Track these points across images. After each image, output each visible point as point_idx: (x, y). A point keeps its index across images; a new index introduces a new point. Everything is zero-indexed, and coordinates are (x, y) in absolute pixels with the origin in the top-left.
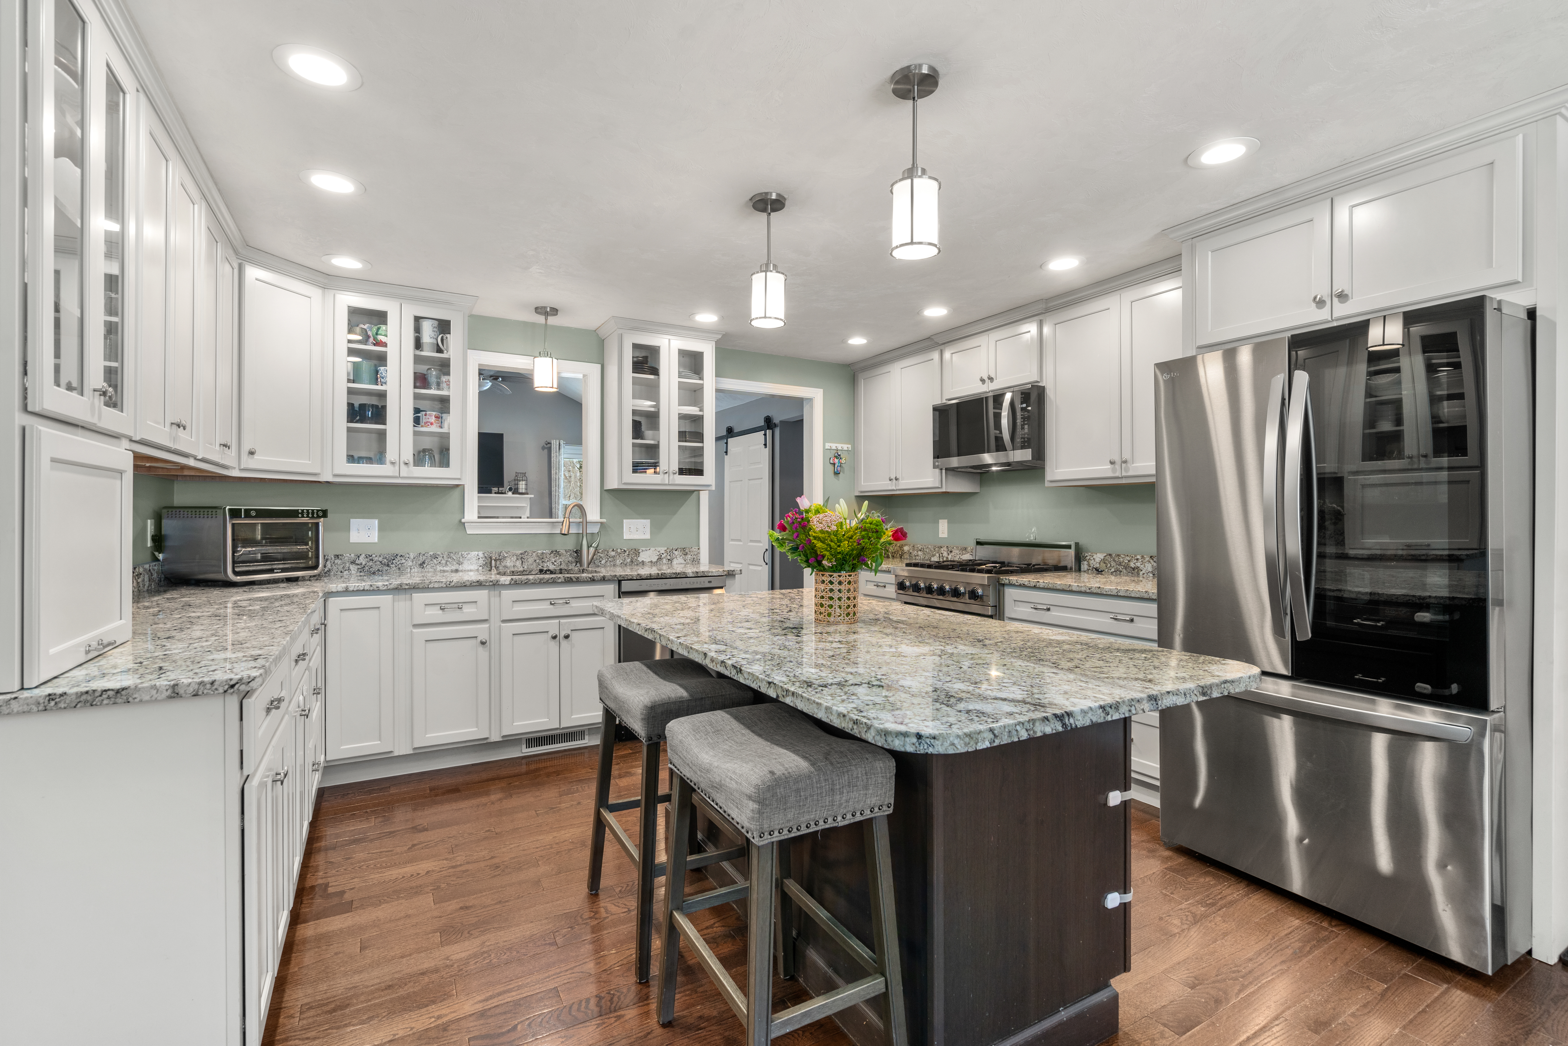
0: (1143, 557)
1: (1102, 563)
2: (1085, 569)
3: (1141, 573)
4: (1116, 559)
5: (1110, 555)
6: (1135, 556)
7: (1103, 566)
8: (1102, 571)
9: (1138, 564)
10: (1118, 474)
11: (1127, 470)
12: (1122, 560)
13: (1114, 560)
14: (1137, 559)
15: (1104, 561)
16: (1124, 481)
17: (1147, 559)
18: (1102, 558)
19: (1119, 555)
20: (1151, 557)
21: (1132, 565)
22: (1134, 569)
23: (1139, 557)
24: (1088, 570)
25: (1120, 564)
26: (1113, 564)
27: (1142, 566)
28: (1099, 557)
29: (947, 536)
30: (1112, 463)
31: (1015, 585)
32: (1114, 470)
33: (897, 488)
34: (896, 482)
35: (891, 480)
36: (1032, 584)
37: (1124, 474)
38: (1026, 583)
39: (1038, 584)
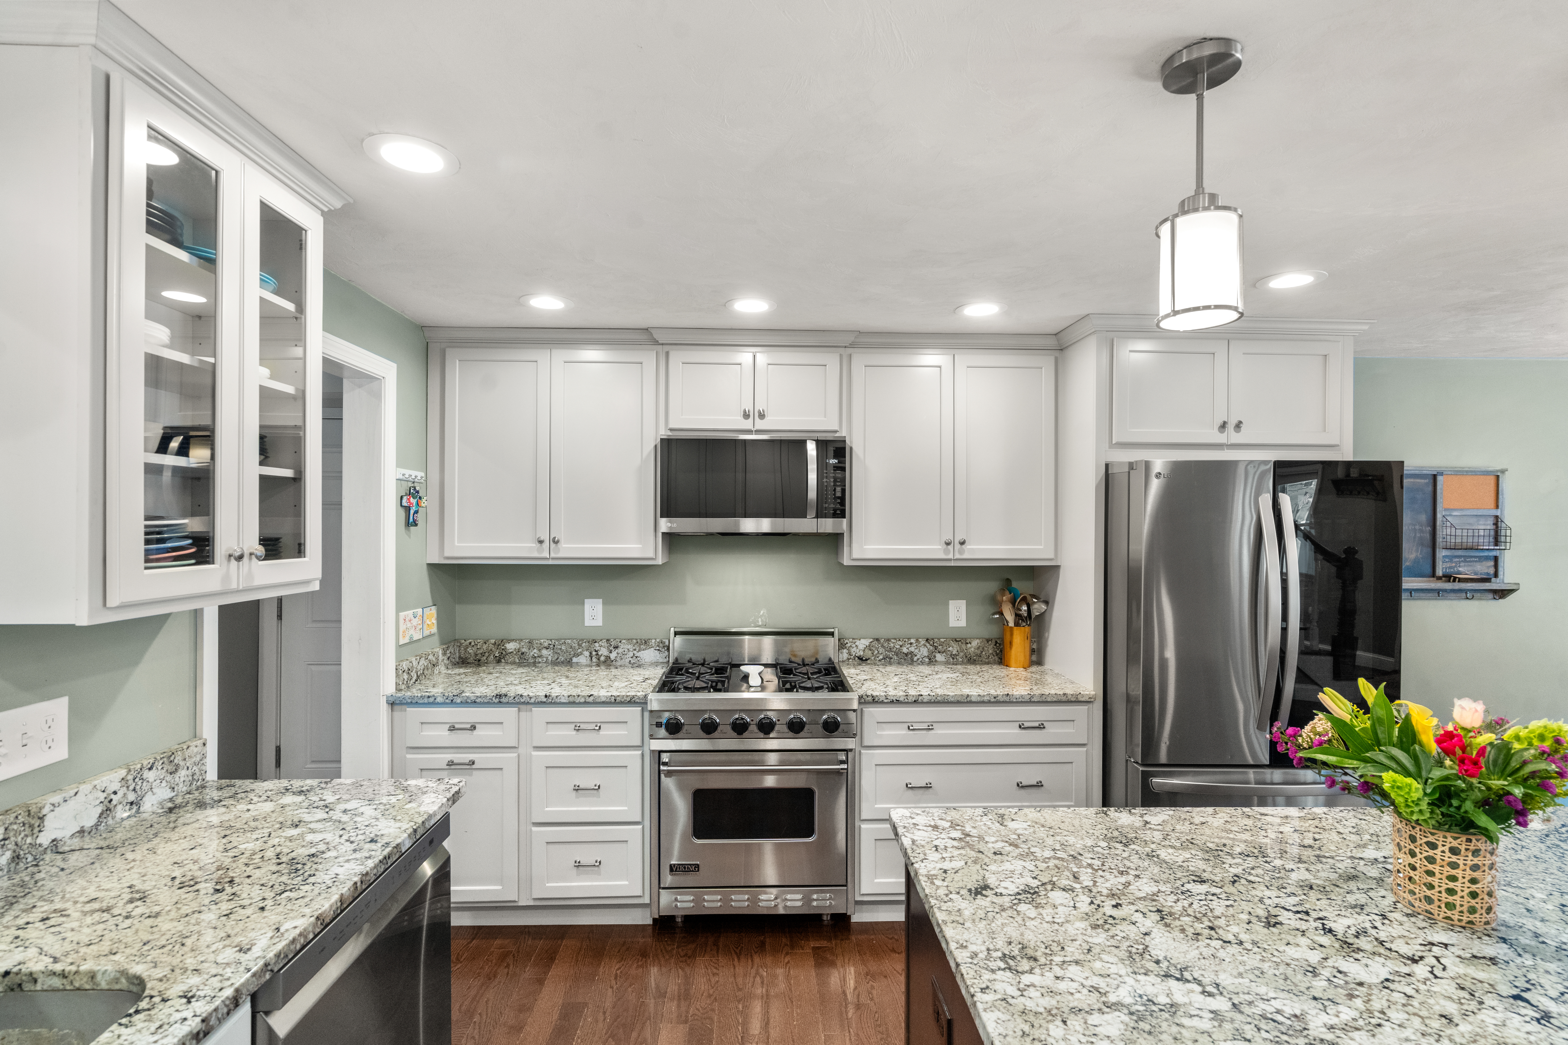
0: (917, 640)
1: (867, 650)
2: (845, 659)
3: (915, 659)
4: (886, 645)
5: (877, 640)
6: (909, 639)
7: (868, 654)
8: (866, 660)
9: (912, 649)
10: (951, 556)
11: (961, 552)
12: (892, 645)
13: (883, 646)
14: (911, 644)
15: (869, 647)
16: (952, 564)
17: (923, 642)
18: (868, 644)
19: (888, 640)
20: (927, 640)
21: (905, 650)
22: (906, 655)
23: (913, 641)
24: (848, 659)
25: (890, 650)
26: (881, 650)
27: (917, 651)
28: (863, 643)
29: (601, 624)
30: (948, 544)
31: (882, 702)
32: (946, 552)
33: (553, 555)
34: (553, 546)
35: (541, 542)
36: (911, 699)
37: (957, 556)
38: (901, 699)
39: (920, 698)
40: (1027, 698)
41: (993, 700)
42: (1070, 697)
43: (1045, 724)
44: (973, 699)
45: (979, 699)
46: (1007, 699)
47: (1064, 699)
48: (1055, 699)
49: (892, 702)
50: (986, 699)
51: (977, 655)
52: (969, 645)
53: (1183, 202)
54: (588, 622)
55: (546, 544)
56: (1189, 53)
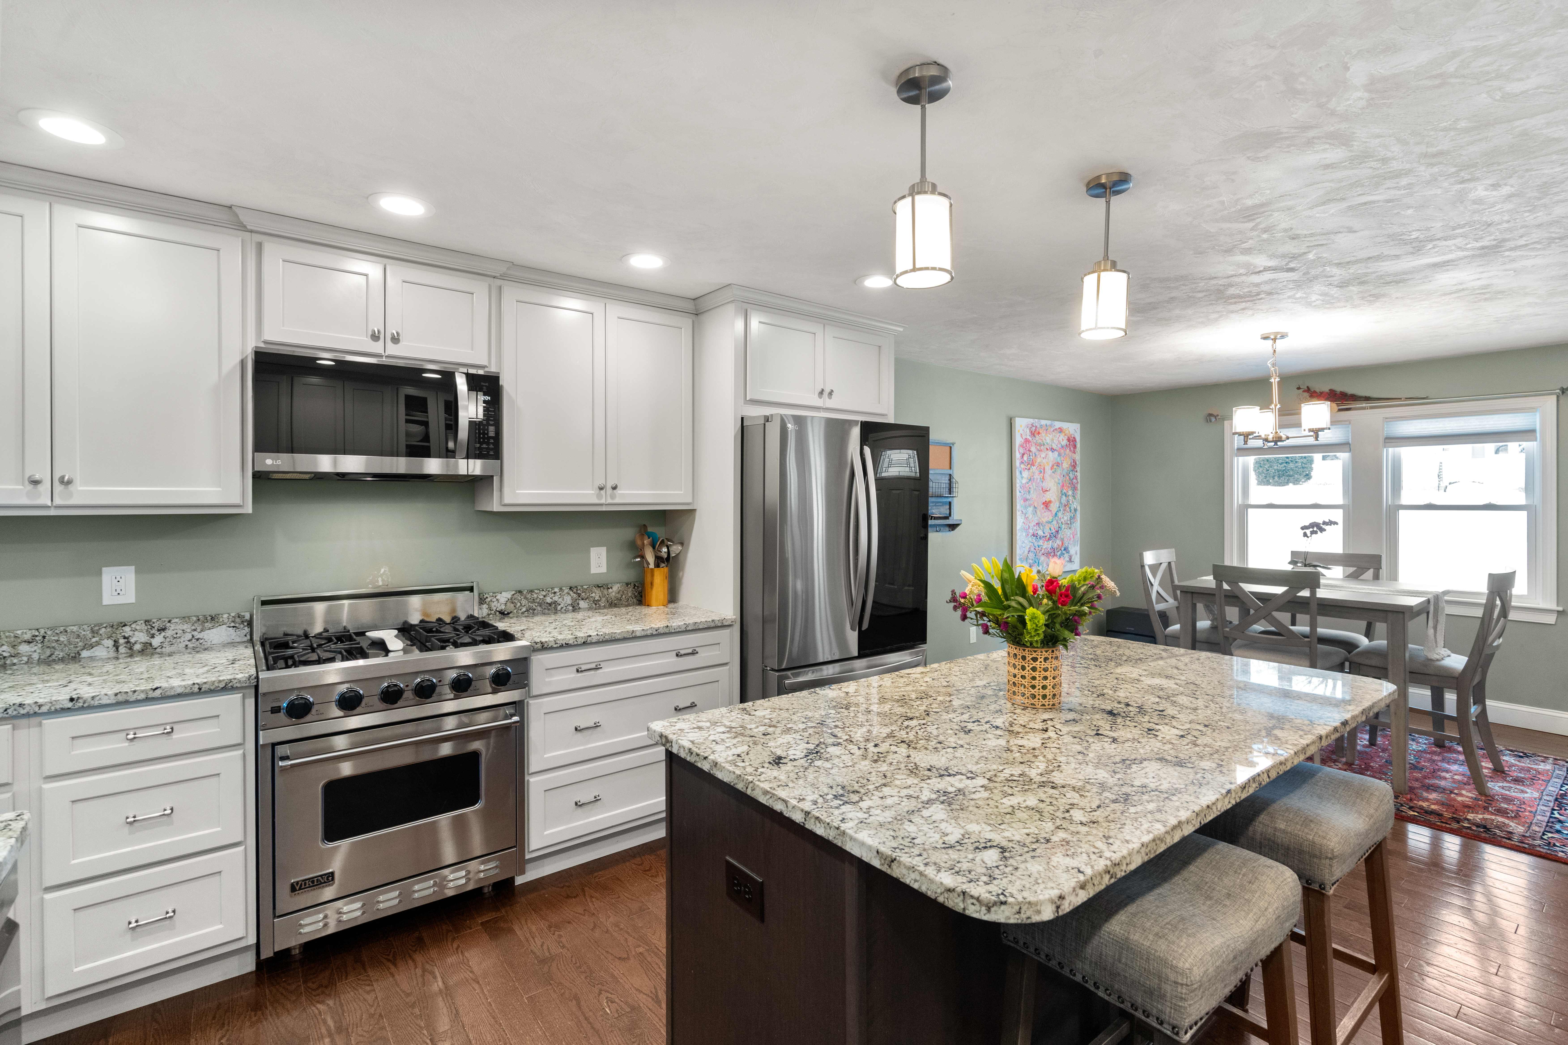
0: (561, 589)
1: (508, 604)
2: (485, 614)
3: (559, 608)
4: (529, 596)
5: (520, 592)
6: (552, 589)
7: (510, 607)
8: (508, 614)
9: (556, 598)
10: (603, 501)
11: (612, 497)
12: (535, 596)
13: (526, 598)
14: (555, 593)
15: (511, 600)
16: (604, 509)
17: (566, 590)
18: (509, 597)
19: (532, 591)
20: (570, 588)
21: (549, 600)
22: (550, 604)
23: (556, 590)
24: (489, 615)
25: (534, 601)
26: (524, 602)
27: (560, 600)
28: (504, 597)
29: (133, 601)
30: (601, 489)
31: (552, 648)
32: (599, 496)
33: (58, 501)
34: (58, 488)
35: (36, 483)
36: (580, 641)
37: (610, 501)
38: (571, 642)
39: (589, 639)
40: (683, 629)
41: (655, 633)
42: (717, 622)
43: (697, 649)
44: (638, 634)
45: (643, 634)
46: (667, 630)
47: (713, 625)
48: (706, 626)
49: (562, 646)
50: (649, 632)
51: (617, 599)
52: (610, 590)
53: (913, 186)
54: (108, 599)
55: (46, 485)
56: (921, 70)
